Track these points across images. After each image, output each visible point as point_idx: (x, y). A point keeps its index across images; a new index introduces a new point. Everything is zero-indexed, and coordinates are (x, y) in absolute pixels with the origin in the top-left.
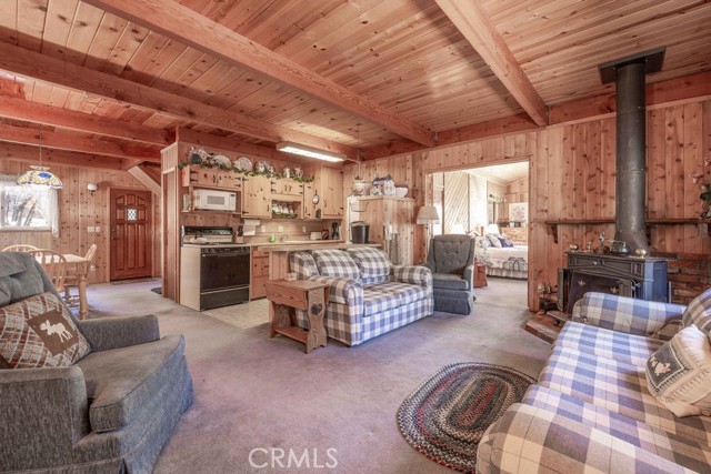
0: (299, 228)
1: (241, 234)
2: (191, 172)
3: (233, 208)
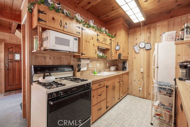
0: (105, 64)
1: (79, 70)
2: (39, 12)
3: (76, 50)
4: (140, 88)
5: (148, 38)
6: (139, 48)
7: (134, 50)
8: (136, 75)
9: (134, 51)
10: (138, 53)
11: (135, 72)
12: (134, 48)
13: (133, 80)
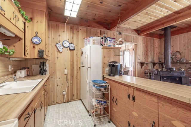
0: (7, 67)
4: (64, 92)
5: (71, 38)
6: (62, 47)
7: (56, 48)
8: (59, 78)
9: (56, 50)
10: (61, 52)
11: (58, 74)
12: (57, 45)
13: (56, 85)
